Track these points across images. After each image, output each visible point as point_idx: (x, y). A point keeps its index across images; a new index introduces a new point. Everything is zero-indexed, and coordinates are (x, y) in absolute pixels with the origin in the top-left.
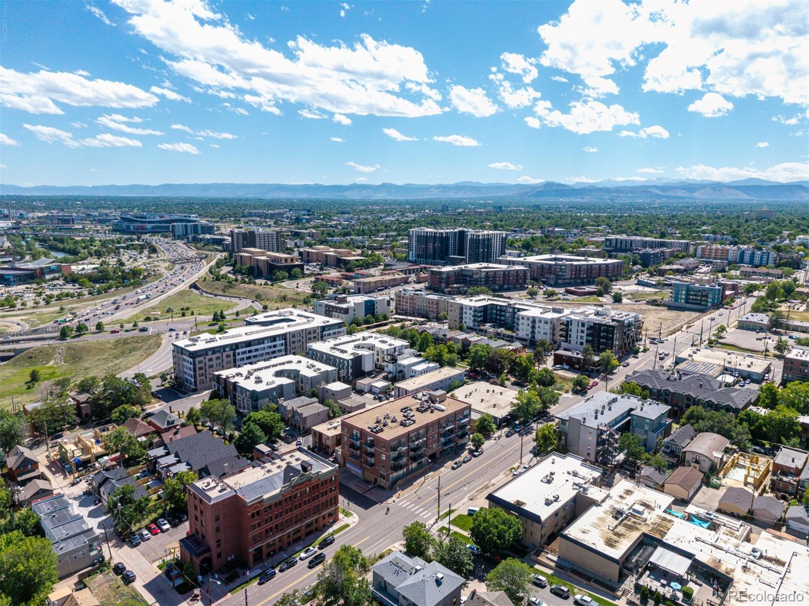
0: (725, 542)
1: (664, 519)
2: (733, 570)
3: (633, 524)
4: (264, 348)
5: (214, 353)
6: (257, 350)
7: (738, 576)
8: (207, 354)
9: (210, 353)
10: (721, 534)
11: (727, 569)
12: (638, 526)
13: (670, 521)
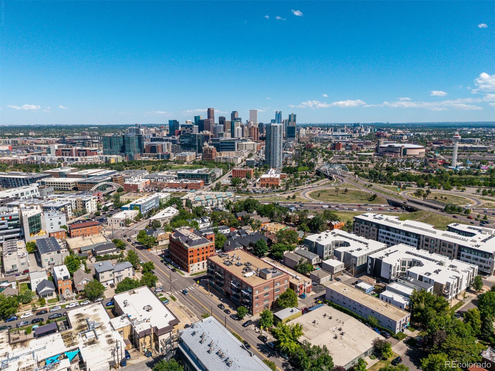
0: (28, 360)
1: (73, 344)
2: (13, 349)
3: (83, 329)
4: (400, 238)
5: (365, 224)
6: (394, 236)
7: (9, 349)
8: (361, 223)
9: (363, 223)
10: (34, 363)
11: (17, 347)
12: (79, 331)
13: (69, 346)
